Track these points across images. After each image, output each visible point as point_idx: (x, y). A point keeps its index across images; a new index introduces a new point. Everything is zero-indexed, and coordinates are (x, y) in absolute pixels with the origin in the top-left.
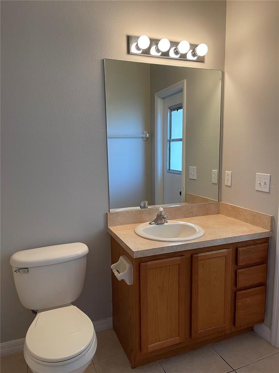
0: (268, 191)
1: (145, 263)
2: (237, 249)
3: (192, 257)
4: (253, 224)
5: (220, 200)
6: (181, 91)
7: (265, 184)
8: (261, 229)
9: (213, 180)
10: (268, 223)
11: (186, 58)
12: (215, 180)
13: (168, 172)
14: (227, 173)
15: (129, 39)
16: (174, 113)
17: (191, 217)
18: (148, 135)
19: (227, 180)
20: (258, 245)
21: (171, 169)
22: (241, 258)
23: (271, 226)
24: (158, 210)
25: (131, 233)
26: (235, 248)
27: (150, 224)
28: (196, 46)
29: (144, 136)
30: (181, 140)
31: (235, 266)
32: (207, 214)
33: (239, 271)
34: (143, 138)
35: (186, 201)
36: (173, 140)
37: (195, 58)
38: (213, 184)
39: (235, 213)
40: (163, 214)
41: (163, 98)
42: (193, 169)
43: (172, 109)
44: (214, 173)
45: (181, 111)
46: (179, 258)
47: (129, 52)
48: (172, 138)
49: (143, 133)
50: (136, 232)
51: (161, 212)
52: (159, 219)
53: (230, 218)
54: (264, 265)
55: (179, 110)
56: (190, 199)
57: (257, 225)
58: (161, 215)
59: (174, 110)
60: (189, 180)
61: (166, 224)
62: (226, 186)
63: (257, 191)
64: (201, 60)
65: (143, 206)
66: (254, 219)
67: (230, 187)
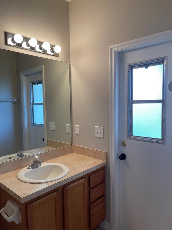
0: (103, 137)
1: (30, 205)
2: (89, 177)
3: (63, 189)
4: (95, 158)
5: (72, 143)
6: (41, 72)
7: (101, 133)
8: (100, 161)
9: (67, 130)
10: (104, 156)
11: (46, 52)
12: (68, 130)
13: (32, 125)
14: (76, 126)
15: (6, 35)
16: (35, 86)
17: (55, 158)
18: (16, 100)
19: (76, 130)
20: (100, 172)
21: (35, 123)
22: (92, 182)
23: (106, 158)
24: (34, 157)
25: (14, 180)
26: (88, 177)
27: (28, 168)
28: (54, 46)
29: (13, 100)
30: (41, 104)
31: (89, 188)
32: (65, 154)
33: (91, 191)
34: (12, 102)
35: (48, 145)
36: (35, 104)
37: (52, 54)
38: (67, 133)
39: (83, 151)
40: (38, 160)
41: (26, 76)
42: (52, 124)
43: (33, 83)
44: (67, 126)
45: (41, 85)
46: (55, 193)
47: (6, 43)
48: (34, 102)
49: (12, 99)
50: (19, 177)
51: (36, 159)
52: (35, 164)
53: (80, 155)
54: (104, 183)
55: (38, 85)
56: (50, 143)
57: (98, 158)
58: (36, 161)
59: (35, 84)
60: (49, 131)
61: (40, 167)
62: (76, 134)
63: (96, 137)
64: (56, 55)
65: (20, 154)
66: (95, 155)
67: (79, 135)
